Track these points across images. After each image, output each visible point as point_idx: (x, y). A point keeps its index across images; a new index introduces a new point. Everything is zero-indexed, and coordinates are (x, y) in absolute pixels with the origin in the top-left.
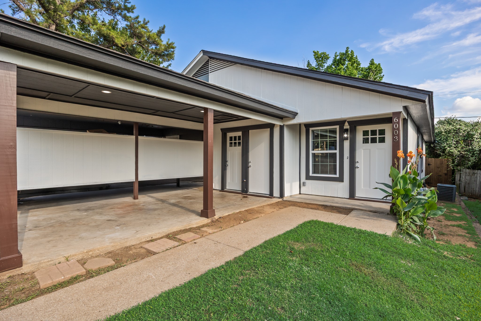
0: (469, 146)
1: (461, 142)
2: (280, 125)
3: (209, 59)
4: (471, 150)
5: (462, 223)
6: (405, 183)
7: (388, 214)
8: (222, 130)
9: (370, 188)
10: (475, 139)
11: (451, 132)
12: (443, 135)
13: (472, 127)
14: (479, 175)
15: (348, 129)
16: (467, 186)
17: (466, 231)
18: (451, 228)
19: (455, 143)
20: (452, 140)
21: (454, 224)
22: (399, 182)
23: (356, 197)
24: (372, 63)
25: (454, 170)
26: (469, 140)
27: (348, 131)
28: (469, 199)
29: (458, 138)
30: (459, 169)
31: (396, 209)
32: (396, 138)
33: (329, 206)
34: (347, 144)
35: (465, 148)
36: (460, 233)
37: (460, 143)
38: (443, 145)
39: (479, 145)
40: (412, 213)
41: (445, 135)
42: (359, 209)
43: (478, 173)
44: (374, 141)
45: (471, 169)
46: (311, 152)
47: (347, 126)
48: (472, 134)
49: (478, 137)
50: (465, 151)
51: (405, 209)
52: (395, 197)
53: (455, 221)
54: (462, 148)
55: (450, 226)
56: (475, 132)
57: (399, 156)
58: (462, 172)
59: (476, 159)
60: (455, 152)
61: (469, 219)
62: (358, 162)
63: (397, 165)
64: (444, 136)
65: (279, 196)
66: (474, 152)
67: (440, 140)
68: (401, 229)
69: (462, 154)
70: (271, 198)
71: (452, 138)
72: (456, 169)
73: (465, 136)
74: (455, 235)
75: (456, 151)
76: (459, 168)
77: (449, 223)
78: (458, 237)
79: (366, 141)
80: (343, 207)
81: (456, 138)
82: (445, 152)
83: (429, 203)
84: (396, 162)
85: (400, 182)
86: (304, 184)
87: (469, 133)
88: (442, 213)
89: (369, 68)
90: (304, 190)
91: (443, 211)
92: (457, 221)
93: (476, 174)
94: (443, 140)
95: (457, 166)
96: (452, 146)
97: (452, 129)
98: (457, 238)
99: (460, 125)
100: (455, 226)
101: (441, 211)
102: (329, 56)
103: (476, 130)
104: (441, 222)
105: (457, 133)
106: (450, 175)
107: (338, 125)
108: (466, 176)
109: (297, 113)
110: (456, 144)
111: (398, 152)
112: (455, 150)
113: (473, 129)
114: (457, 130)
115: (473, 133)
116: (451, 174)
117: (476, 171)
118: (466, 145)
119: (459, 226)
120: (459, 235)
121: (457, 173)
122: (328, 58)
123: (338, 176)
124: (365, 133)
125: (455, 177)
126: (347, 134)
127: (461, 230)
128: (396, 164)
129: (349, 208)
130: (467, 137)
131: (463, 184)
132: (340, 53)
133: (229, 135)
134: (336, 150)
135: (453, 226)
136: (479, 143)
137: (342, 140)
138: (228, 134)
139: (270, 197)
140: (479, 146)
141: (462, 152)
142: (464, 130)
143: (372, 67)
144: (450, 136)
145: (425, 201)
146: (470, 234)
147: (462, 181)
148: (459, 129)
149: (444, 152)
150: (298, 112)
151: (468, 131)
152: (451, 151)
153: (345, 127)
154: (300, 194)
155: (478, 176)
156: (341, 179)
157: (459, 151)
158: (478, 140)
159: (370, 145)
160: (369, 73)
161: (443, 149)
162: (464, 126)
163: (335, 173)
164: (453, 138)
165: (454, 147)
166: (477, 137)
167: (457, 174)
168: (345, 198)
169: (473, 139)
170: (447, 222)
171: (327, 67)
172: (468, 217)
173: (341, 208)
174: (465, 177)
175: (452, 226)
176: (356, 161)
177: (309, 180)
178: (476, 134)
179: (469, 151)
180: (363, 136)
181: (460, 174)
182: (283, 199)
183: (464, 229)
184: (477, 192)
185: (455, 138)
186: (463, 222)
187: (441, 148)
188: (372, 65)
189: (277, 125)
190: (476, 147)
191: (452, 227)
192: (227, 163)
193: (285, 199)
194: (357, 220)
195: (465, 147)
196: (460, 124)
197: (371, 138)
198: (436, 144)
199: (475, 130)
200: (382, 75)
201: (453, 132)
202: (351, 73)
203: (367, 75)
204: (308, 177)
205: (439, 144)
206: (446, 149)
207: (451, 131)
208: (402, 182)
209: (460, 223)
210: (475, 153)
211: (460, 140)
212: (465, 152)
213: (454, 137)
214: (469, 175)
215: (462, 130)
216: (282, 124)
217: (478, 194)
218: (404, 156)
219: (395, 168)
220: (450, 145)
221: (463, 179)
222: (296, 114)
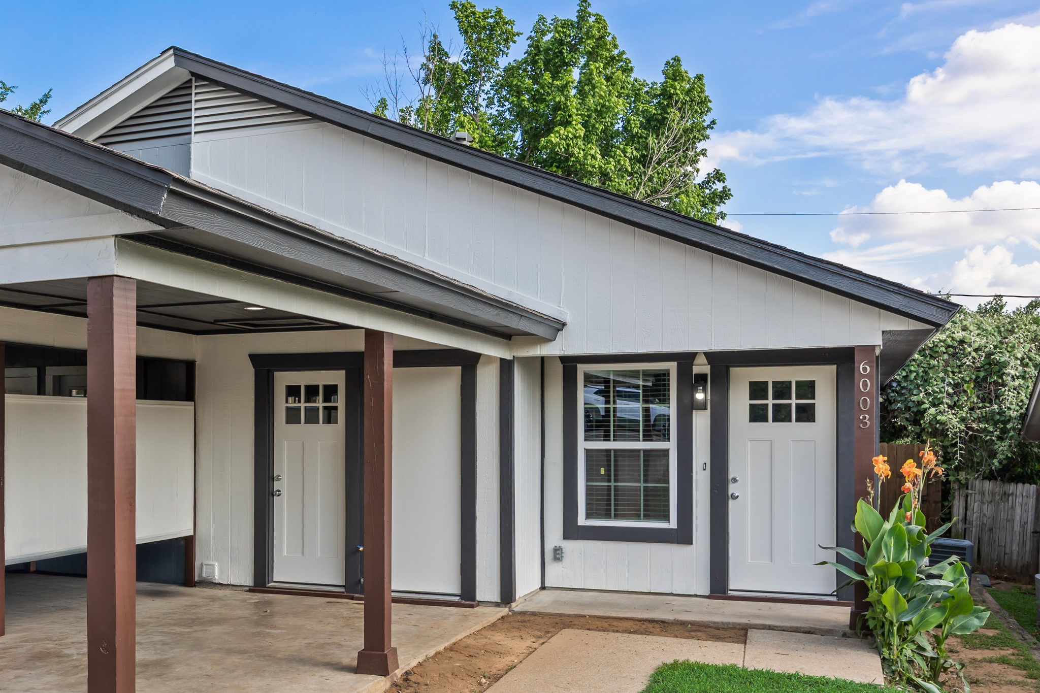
0: (990, 402)
1: (969, 387)
2: (501, 359)
3: (190, 81)
4: (998, 417)
5: (1007, 652)
6: (900, 548)
7: (844, 635)
8: (255, 358)
9: (772, 562)
10: (1009, 378)
11: (937, 352)
12: (914, 360)
13: (999, 339)
14: (1020, 501)
15: (706, 375)
16: (986, 538)
17: (1024, 672)
18: (988, 668)
19: (951, 391)
20: (943, 380)
21: (990, 656)
22: (886, 546)
23: (729, 592)
24: (674, 72)
25: (948, 482)
26: (990, 383)
27: (706, 382)
28: (994, 582)
29: (960, 372)
30: (963, 482)
31: (874, 619)
32: (865, 418)
33: (672, 623)
34: (701, 422)
35: (979, 408)
36: (1013, 678)
37: (965, 391)
38: (914, 398)
39: (1020, 398)
40: (916, 626)
41: (921, 362)
42: (763, 625)
43: (1018, 493)
44: (781, 415)
45: (996, 479)
46: (583, 445)
47: (701, 367)
48: (998, 363)
49: (1018, 374)
50: (979, 420)
51: (903, 617)
52: (871, 587)
53: (988, 649)
54: (971, 409)
55: (981, 661)
56: (1008, 355)
57: (879, 471)
58: (970, 492)
59: (1010, 446)
60: (952, 420)
61: (1021, 641)
62: (735, 480)
63: (872, 495)
64: (918, 366)
65: (496, 598)
66: (1005, 423)
67: (906, 377)
68: (893, 672)
69: (971, 429)
70: (472, 606)
71: (941, 375)
72: (954, 482)
73: (978, 369)
74: (1003, 682)
75: (955, 421)
76: (962, 476)
77: (978, 654)
78: (1010, 687)
79: (757, 415)
80: (715, 623)
81: (953, 373)
82: (922, 422)
83: (953, 597)
84: (870, 489)
85: (888, 543)
86: (558, 554)
87: (993, 357)
88: (982, 622)
89: (665, 94)
90: (557, 574)
91: (983, 619)
92: (995, 648)
93: (1010, 498)
94: (915, 378)
95: (958, 469)
96: (942, 403)
97: (941, 341)
98: (1009, 690)
99: (965, 329)
100: (994, 662)
101: (977, 617)
102: (515, 30)
103: (1011, 347)
104: (957, 652)
105: (954, 355)
106: (936, 502)
107: (674, 361)
108: (984, 503)
109: (564, 325)
110: (955, 393)
111: (875, 460)
112: (951, 416)
113: (1001, 342)
114: (956, 344)
115: (1002, 359)
116: (940, 500)
117: (1012, 488)
118: (983, 400)
119: (1003, 661)
120: (1011, 683)
121: (957, 494)
122: (509, 38)
123: (673, 524)
124: (757, 390)
125: (950, 508)
126: (705, 391)
127: (1010, 669)
128: (869, 493)
129: (733, 623)
130: (985, 370)
131: (976, 531)
132: (555, 20)
133: (283, 379)
134: (669, 440)
135: (991, 661)
136: (1019, 393)
137: (687, 409)
138: (278, 375)
139: (463, 602)
140: (1020, 404)
141: (973, 421)
142: (976, 345)
143: (675, 89)
144: (934, 366)
145: (945, 593)
146: (1035, 679)
147: (971, 523)
148: (962, 342)
149: (916, 422)
150: (568, 319)
151: (987, 350)
152: (939, 418)
153: (696, 370)
154: (543, 588)
155: (1017, 504)
156: (683, 536)
157: (963, 420)
158: (1017, 383)
159: (770, 428)
160: (664, 109)
161: (915, 410)
162: (977, 332)
163: (666, 518)
164: (946, 372)
165: (951, 407)
166: (1013, 372)
167: (957, 497)
168: (696, 596)
169: (1002, 379)
170: (972, 652)
171: (506, 70)
172: (1016, 636)
173: (711, 627)
174: (981, 509)
175: (987, 662)
176: (731, 477)
177: (577, 539)
178: (1012, 364)
179: (993, 419)
180: (750, 399)
181: (967, 496)
182: (511, 607)
183: (1018, 667)
184: (1015, 556)
185: (951, 375)
186: (1007, 650)
187: (908, 409)
188: (675, 80)
189: (490, 359)
190: (1012, 407)
191: (988, 664)
192: (276, 483)
193: (517, 606)
194: (782, 656)
195: (981, 405)
196: (965, 323)
197: (774, 405)
198: (893, 391)
199: (1009, 349)
200: (708, 119)
201: (944, 353)
202: (603, 106)
203: (660, 117)
204: (572, 531)
205: (903, 394)
206: (925, 410)
207: (937, 349)
208: (892, 545)
209: (1003, 653)
210: (1008, 426)
211: (966, 382)
212: (980, 422)
213: (949, 369)
214: (991, 502)
215: (970, 346)
216: (508, 356)
217: (1017, 564)
218: (890, 473)
219: (869, 503)
220: (935, 398)
221: (974, 517)
222: (559, 327)
